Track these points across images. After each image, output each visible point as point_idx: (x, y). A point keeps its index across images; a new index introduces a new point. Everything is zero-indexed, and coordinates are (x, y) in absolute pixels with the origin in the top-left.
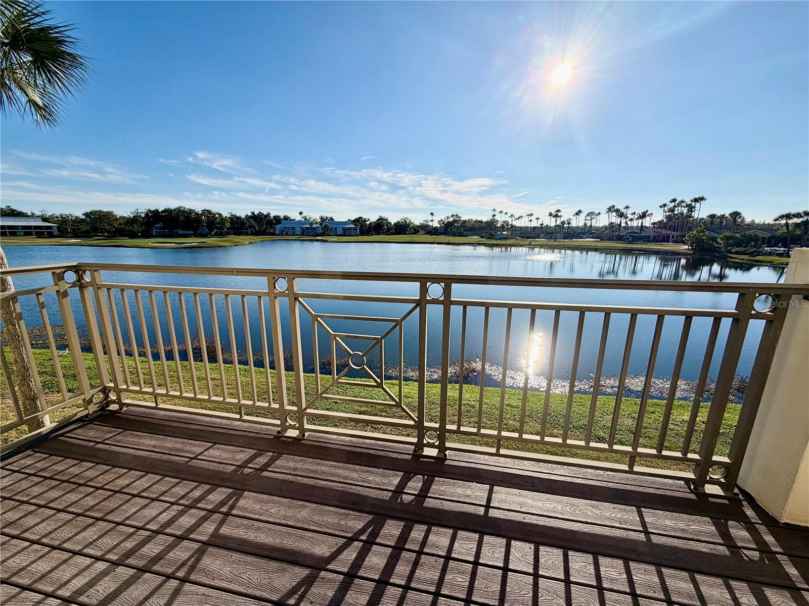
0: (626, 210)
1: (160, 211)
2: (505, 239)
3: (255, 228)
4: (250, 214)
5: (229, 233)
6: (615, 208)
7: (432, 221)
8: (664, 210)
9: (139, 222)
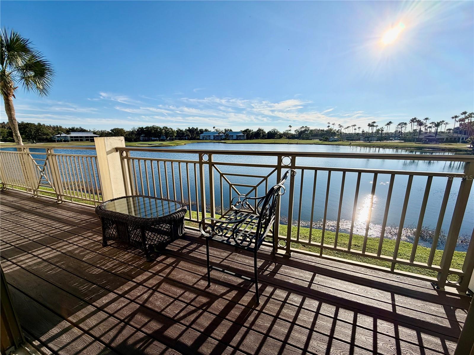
0: (425, 121)
1: (144, 128)
2: (336, 141)
3: (189, 136)
4: (188, 129)
5: (177, 139)
6: (417, 120)
7: (290, 130)
8: (455, 120)
9: (135, 133)
